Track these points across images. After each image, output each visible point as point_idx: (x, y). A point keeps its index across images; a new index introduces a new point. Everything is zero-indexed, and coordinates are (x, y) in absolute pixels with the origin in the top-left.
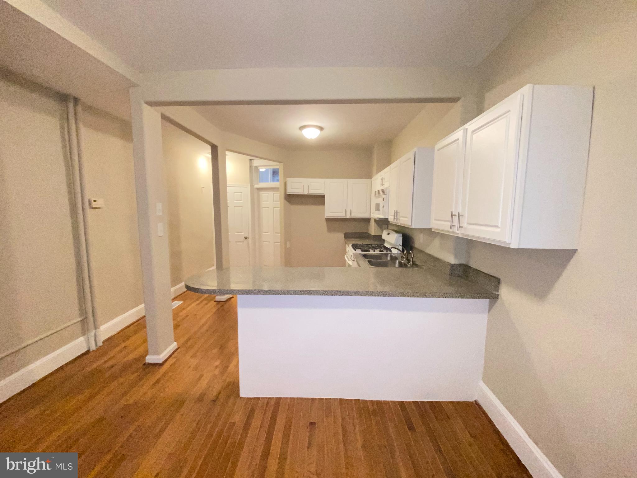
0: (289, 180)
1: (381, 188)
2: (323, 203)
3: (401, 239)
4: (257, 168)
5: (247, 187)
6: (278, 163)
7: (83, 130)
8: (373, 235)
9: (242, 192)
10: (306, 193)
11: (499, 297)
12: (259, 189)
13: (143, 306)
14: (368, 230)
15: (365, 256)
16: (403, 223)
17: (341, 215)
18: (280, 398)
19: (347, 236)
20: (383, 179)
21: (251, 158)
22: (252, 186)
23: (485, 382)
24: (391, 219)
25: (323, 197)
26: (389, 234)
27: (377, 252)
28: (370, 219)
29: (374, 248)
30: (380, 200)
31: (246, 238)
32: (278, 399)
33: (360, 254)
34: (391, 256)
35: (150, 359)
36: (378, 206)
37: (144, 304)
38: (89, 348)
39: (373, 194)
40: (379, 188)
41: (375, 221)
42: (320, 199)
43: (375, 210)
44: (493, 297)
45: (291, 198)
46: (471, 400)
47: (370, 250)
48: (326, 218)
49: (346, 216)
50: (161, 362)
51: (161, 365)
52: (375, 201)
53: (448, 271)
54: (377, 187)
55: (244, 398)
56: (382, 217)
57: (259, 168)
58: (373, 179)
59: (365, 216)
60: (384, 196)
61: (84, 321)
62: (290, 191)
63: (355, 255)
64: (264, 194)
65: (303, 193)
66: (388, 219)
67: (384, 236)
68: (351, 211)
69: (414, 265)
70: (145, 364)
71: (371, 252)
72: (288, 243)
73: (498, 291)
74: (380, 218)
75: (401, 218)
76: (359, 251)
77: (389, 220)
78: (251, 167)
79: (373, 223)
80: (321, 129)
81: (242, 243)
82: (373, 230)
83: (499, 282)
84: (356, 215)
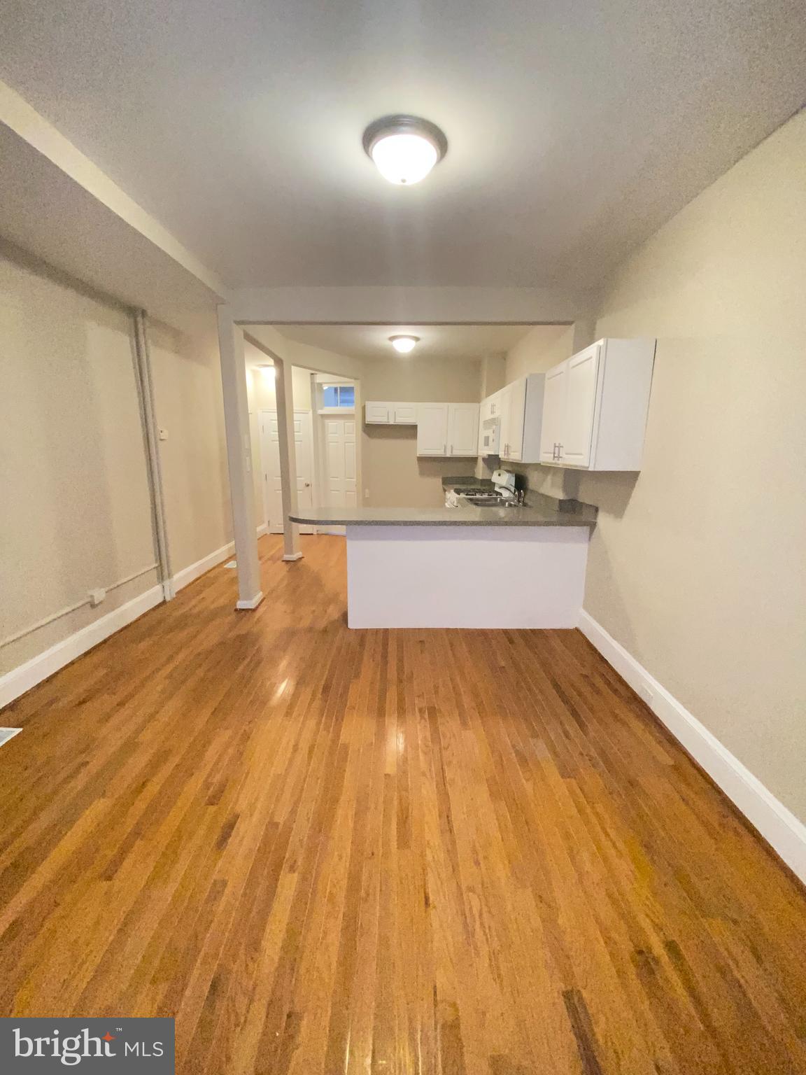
0: (369, 405)
1: (492, 416)
2: (414, 436)
3: (513, 479)
4: (320, 385)
5: (310, 413)
6: (353, 380)
7: (152, 349)
8: (480, 478)
9: (301, 421)
10: (392, 422)
11: (597, 525)
12: (323, 416)
13: (233, 543)
14: (474, 473)
15: (471, 500)
16: (514, 458)
17: (439, 452)
18: (388, 629)
19: (447, 482)
20: (493, 406)
21: (313, 372)
22: (314, 411)
23: (585, 607)
24: (502, 456)
25: (414, 427)
26: (499, 475)
27: (485, 496)
28: (477, 458)
29: (482, 492)
30: (489, 433)
31: (308, 485)
32: (386, 630)
33: (465, 498)
34: (501, 500)
35: (241, 604)
36: (487, 439)
37: (234, 542)
38: (164, 597)
39: (481, 424)
40: (489, 416)
41: (484, 459)
42: (410, 431)
43: (483, 444)
44: (592, 526)
45: (371, 430)
46: (572, 627)
47: (477, 494)
48: (418, 457)
49: (446, 454)
50: (253, 607)
51: (254, 610)
52: (484, 433)
53: (556, 507)
54: (486, 414)
55: (353, 629)
56: (492, 453)
57: (323, 385)
58: (481, 404)
59: (470, 453)
60: (494, 427)
61: (160, 568)
62: (370, 419)
63: (459, 500)
64: (331, 424)
65: (388, 422)
66: (498, 455)
67: (495, 478)
68: (452, 446)
69: (525, 505)
70: (236, 610)
71: (478, 496)
72: (367, 491)
73: (595, 519)
74: (489, 455)
75: (512, 454)
76: (462, 495)
77: (500, 456)
78: (312, 383)
79: (480, 463)
80: (417, 339)
82: (480, 472)
83: (597, 510)
84: (458, 452)
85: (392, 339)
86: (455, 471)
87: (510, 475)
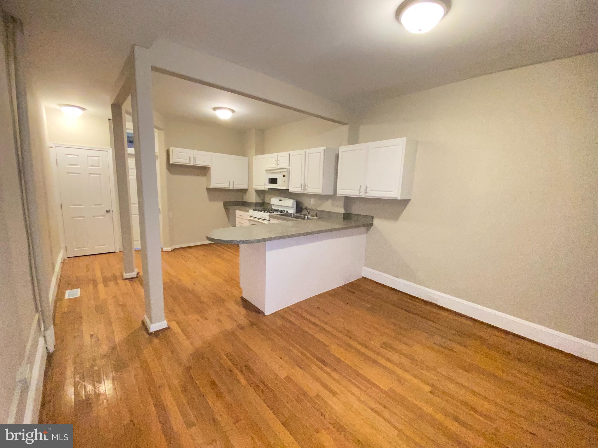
0: (174, 150)
1: (278, 167)
3: (293, 203)
5: (107, 151)
8: (252, 202)
9: (99, 157)
10: (192, 164)
11: (373, 225)
14: (243, 199)
17: (225, 186)
20: (277, 161)
26: (281, 200)
28: (247, 190)
30: (277, 176)
31: (107, 211)
36: (274, 179)
40: (273, 167)
42: (204, 171)
43: (268, 183)
44: (369, 226)
45: (174, 169)
47: (274, 212)
48: (208, 189)
49: (229, 187)
51: (168, 328)
52: (267, 176)
53: (342, 217)
56: (279, 188)
58: (253, 158)
62: (173, 161)
65: (190, 164)
68: (234, 182)
73: (372, 222)
77: (290, 190)
79: (253, 193)
80: (233, 111)
81: (102, 217)
83: (373, 218)
84: (237, 186)
85: (215, 109)
86: (232, 198)
87: (294, 200)
